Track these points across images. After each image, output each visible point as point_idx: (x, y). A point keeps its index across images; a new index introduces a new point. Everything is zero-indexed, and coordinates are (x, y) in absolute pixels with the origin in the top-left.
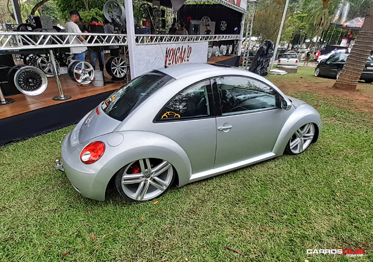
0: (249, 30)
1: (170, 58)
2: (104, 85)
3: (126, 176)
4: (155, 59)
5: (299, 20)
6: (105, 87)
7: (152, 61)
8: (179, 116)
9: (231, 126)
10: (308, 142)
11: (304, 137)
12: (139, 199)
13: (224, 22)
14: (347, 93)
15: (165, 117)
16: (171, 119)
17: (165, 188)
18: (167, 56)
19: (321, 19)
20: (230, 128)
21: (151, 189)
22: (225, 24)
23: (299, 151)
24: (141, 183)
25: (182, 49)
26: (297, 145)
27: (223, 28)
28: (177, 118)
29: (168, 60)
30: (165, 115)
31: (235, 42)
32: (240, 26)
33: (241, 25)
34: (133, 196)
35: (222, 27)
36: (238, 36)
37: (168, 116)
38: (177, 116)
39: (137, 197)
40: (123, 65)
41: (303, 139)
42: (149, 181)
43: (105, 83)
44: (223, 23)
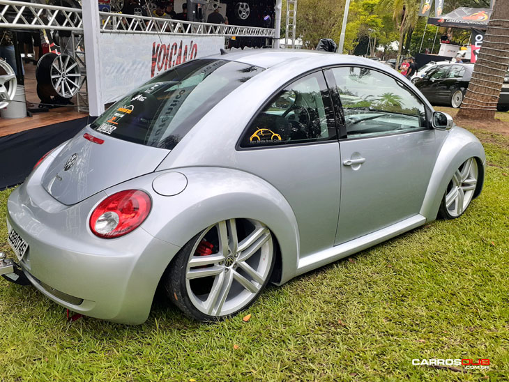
0: (291, 22)
1: (160, 64)
2: (28, 115)
3: (194, 261)
4: (133, 65)
5: (366, 10)
6: (28, 119)
7: (128, 68)
8: (280, 138)
9: (362, 159)
10: (469, 194)
11: (463, 185)
12: (214, 313)
13: (245, 4)
14: (483, 124)
15: (255, 139)
16: (267, 143)
17: (258, 286)
18: (154, 60)
19: (404, 9)
20: (361, 163)
21: (236, 289)
22: (247, 7)
23: (458, 212)
24: (218, 275)
25: (181, 47)
26: (455, 201)
27: (244, 15)
28: (276, 141)
29: (156, 68)
30: (255, 135)
31: (267, 42)
32: (274, 14)
33: (276, 11)
34: (204, 306)
35: (241, 12)
36: (273, 30)
37: (261, 136)
38: (275, 137)
39: (211, 310)
40: (72, 71)
41: (462, 188)
42: (232, 271)
43: (30, 112)
44: (242, 6)
